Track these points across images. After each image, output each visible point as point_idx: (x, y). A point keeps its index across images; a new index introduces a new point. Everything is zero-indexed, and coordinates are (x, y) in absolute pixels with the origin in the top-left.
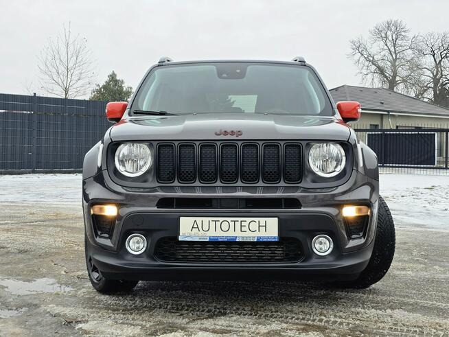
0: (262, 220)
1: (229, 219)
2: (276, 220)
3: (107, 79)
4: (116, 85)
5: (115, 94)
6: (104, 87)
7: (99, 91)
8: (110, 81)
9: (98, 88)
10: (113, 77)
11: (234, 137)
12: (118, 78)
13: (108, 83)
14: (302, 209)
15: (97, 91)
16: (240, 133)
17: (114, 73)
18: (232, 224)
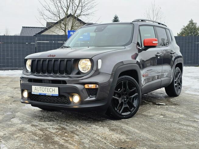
0: (53, 88)
1: (44, 87)
2: (57, 88)
3: (188, 23)
4: (192, 25)
5: (192, 30)
6: (187, 27)
7: (185, 29)
8: (190, 24)
9: (184, 27)
10: (191, 22)
11: (52, 57)
12: (194, 22)
13: (189, 25)
14: (67, 85)
15: (184, 29)
16: (55, 56)
17: (192, 20)
18: (45, 89)
